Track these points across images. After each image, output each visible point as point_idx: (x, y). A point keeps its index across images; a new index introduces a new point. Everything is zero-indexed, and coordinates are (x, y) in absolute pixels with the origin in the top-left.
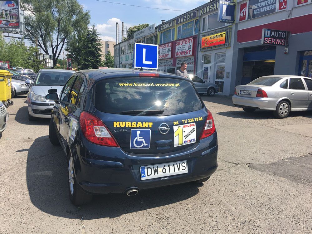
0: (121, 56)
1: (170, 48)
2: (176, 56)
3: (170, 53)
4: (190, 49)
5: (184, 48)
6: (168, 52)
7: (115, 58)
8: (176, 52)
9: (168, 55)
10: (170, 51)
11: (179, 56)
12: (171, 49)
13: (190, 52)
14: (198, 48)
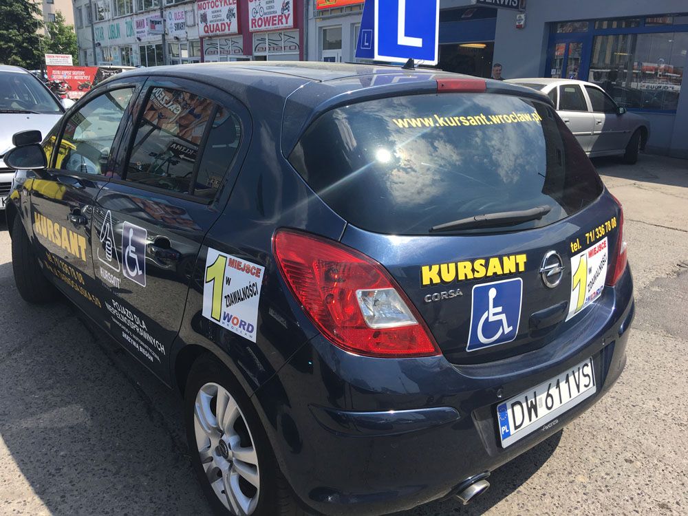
0: (95, 26)
1: (234, 7)
2: (251, 29)
3: (234, 21)
4: (286, 12)
5: (272, 7)
6: (229, 16)
7: (80, 31)
8: (251, 17)
9: (229, 26)
10: (234, 14)
11: (258, 28)
12: (235, 11)
13: (287, 18)
14: (307, 10)
